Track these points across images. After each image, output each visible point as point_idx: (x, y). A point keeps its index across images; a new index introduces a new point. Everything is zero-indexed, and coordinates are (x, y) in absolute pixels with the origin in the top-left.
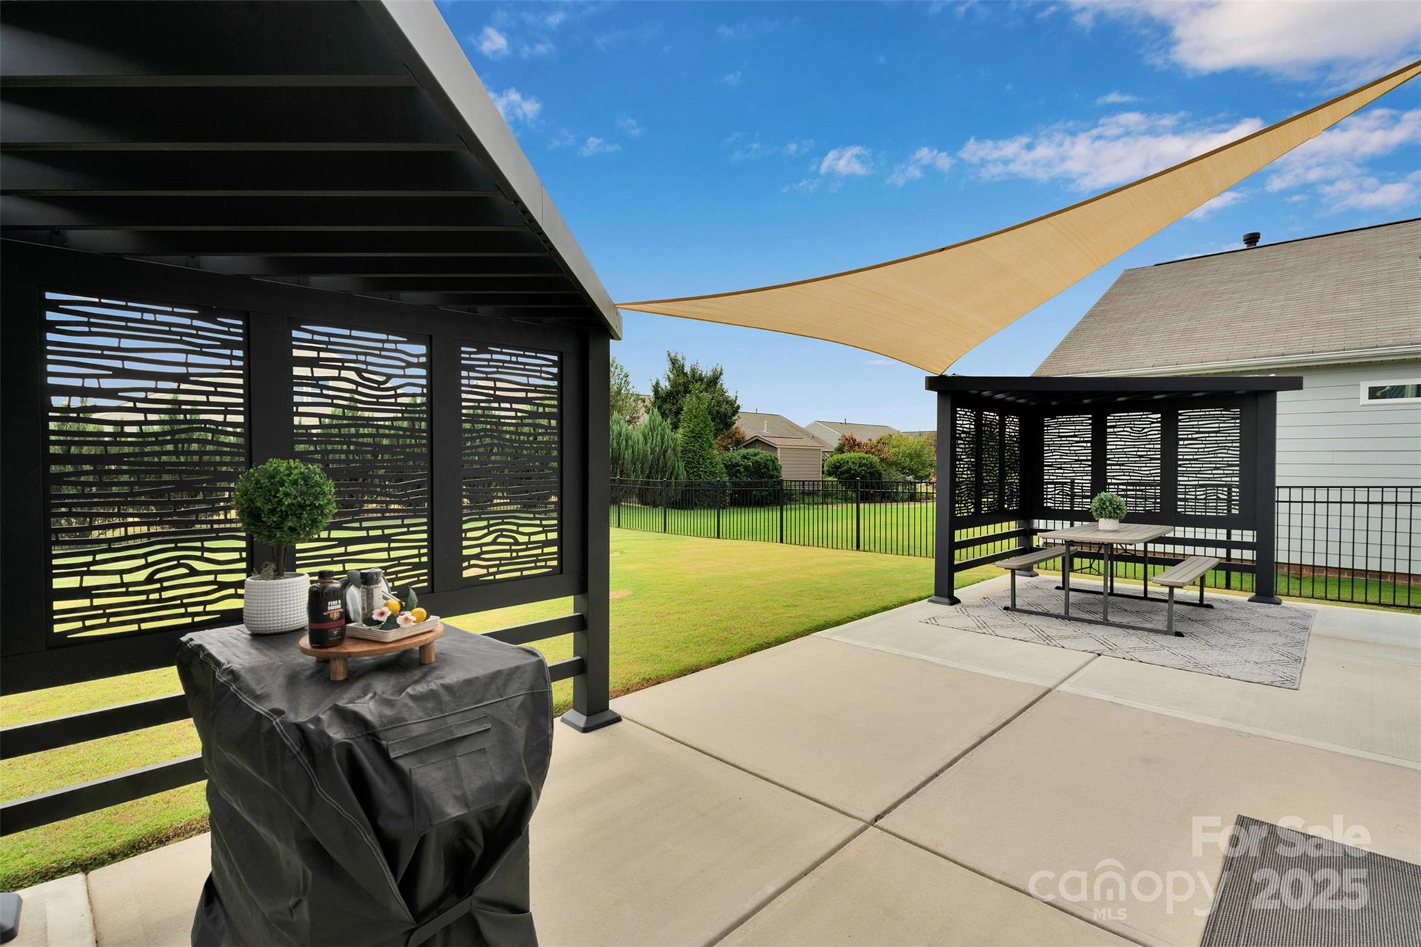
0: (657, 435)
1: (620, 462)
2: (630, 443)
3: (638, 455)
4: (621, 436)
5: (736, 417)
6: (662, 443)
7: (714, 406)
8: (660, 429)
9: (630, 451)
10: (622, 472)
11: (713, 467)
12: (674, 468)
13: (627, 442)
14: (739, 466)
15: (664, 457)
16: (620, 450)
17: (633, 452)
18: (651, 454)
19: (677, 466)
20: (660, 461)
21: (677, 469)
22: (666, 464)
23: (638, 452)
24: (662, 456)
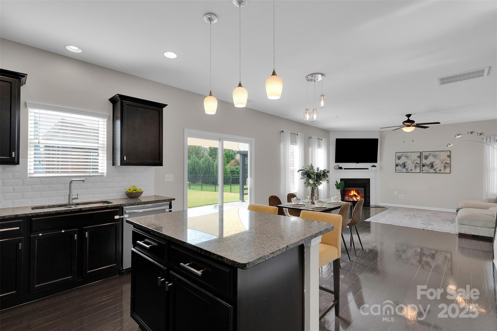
0: (207, 162)
1: (195, 170)
2: (198, 164)
3: (201, 168)
4: (195, 162)
5: (236, 156)
6: (209, 164)
7: (228, 152)
8: (208, 160)
9: (198, 167)
10: (195, 173)
11: (226, 172)
12: (212, 172)
13: (197, 164)
14: (235, 171)
15: (209, 169)
16: (195, 166)
17: (199, 167)
18: (205, 168)
19: (213, 171)
20: (208, 170)
21: (213, 172)
22: (210, 171)
23: (200, 167)
24: (209, 168)
